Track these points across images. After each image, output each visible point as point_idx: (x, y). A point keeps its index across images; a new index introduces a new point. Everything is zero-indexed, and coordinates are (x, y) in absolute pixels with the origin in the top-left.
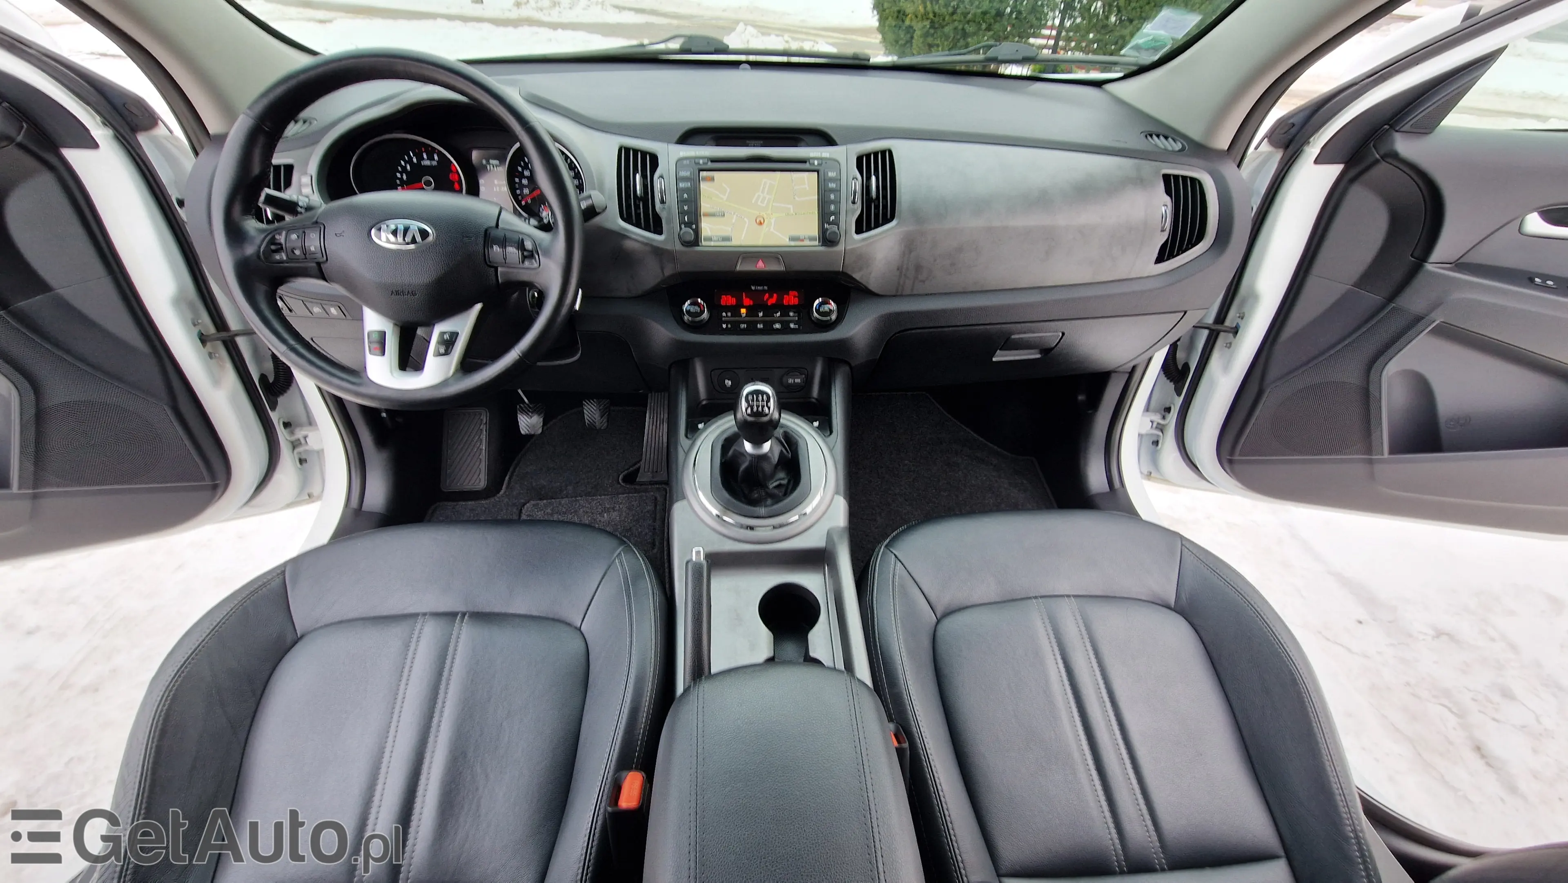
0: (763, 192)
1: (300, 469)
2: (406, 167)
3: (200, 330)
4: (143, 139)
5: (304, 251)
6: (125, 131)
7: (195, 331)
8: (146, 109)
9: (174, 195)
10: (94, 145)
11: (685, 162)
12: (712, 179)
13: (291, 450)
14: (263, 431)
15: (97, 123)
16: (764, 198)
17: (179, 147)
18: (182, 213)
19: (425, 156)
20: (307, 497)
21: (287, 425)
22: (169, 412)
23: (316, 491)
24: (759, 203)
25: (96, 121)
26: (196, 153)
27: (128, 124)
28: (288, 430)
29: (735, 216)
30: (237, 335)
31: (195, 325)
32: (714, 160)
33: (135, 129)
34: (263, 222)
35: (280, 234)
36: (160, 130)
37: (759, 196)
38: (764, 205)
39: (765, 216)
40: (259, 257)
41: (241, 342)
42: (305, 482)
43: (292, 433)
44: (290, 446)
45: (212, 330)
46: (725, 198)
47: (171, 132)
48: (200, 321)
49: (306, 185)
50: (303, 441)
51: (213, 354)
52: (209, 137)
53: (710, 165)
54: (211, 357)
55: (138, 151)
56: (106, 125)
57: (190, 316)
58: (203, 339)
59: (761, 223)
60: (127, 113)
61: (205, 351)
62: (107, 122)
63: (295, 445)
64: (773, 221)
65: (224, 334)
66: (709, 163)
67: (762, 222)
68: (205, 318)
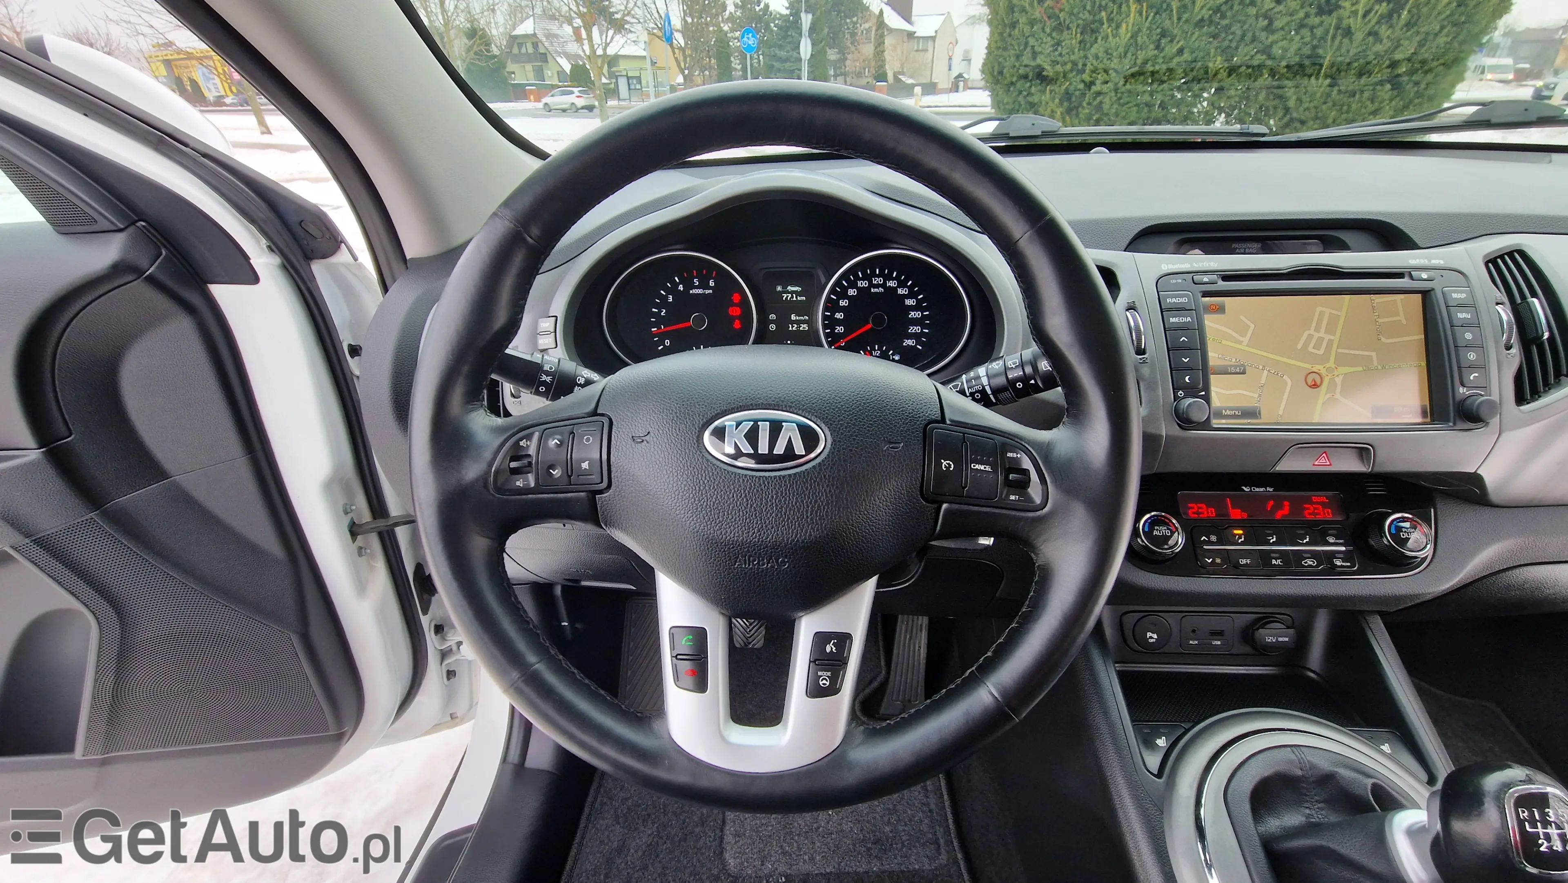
0: (1317, 330)
1: (446, 686)
2: (666, 297)
3: (352, 519)
4: (318, 268)
5: (570, 468)
6: (297, 258)
7: (346, 521)
8: (328, 229)
9: (346, 339)
10: (254, 279)
11: (1173, 281)
12: (1220, 309)
13: (439, 663)
14: (408, 640)
15: (262, 249)
16: (1321, 340)
17: (362, 277)
18: (354, 365)
19: (696, 282)
20: (450, 719)
21: (439, 629)
22: (295, 640)
23: (460, 710)
24: (1310, 349)
25: (260, 245)
26: (385, 289)
27: (300, 246)
28: (439, 635)
29: (1266, 372)
30: (397, 524)
31: (346, 513)
32: (1227, 277)
33: (309, 257)
34: (499, 416)
35: (529, 437)
36: (342, 257)
37: (1310, 337)
38: (1321, 352)
39: (1323, 372)
40: (486, 485)
41: (402, 534)
42: (449, 697)
43: (444, 639)
44: (438, 657)
45: (365, 516)
46: (1246, 340)
47: (356, 259)
48: (354, 507)
49: (546, 333)
50: (454, 648)
51: (363, 550)
52: (406, 264)
53: (1223, 285)
54: (360, 555)
55: (310, 285)
56: (272, 251)
57: (341, 501)
58: (354, 530)
59: (1315, 386)
60: (302, 234)
61: (354, 547)
62: (274, 247)
63: (444, 655)
64: (1338, 380)
65: (381, 523)
66: (1221, 283)
67: (1318, 382)
68: (361, 502)
